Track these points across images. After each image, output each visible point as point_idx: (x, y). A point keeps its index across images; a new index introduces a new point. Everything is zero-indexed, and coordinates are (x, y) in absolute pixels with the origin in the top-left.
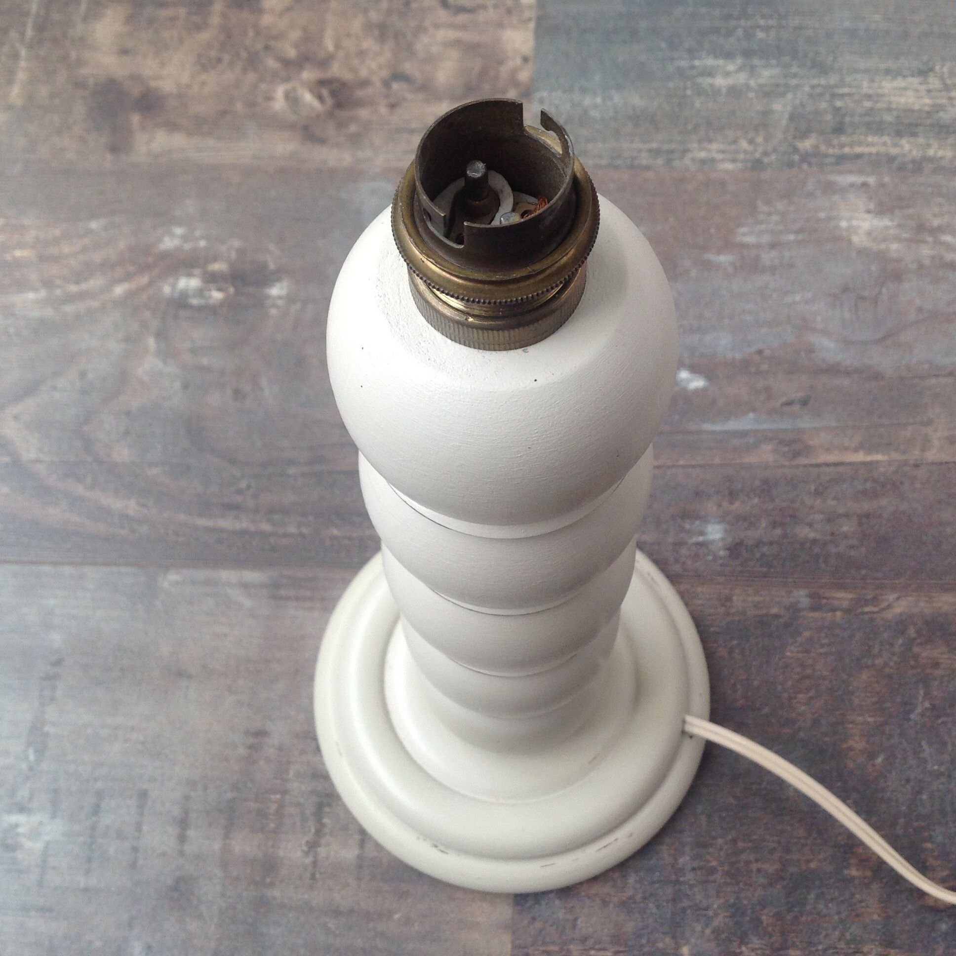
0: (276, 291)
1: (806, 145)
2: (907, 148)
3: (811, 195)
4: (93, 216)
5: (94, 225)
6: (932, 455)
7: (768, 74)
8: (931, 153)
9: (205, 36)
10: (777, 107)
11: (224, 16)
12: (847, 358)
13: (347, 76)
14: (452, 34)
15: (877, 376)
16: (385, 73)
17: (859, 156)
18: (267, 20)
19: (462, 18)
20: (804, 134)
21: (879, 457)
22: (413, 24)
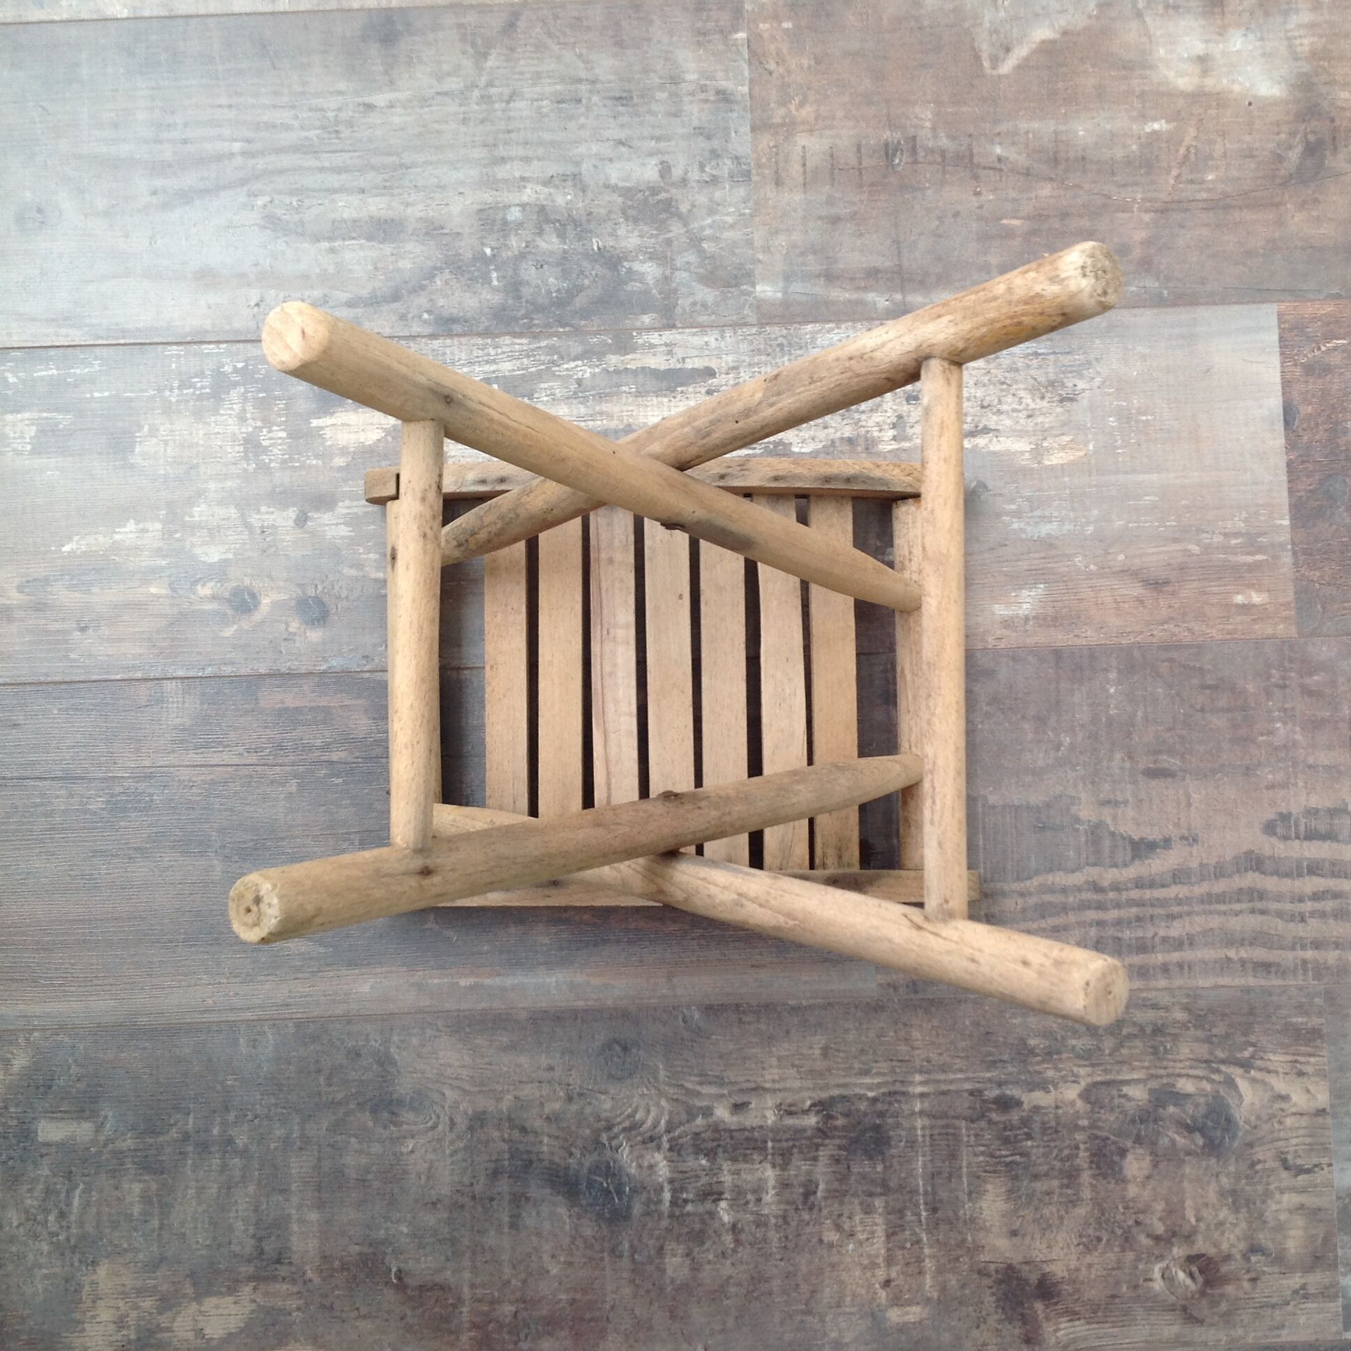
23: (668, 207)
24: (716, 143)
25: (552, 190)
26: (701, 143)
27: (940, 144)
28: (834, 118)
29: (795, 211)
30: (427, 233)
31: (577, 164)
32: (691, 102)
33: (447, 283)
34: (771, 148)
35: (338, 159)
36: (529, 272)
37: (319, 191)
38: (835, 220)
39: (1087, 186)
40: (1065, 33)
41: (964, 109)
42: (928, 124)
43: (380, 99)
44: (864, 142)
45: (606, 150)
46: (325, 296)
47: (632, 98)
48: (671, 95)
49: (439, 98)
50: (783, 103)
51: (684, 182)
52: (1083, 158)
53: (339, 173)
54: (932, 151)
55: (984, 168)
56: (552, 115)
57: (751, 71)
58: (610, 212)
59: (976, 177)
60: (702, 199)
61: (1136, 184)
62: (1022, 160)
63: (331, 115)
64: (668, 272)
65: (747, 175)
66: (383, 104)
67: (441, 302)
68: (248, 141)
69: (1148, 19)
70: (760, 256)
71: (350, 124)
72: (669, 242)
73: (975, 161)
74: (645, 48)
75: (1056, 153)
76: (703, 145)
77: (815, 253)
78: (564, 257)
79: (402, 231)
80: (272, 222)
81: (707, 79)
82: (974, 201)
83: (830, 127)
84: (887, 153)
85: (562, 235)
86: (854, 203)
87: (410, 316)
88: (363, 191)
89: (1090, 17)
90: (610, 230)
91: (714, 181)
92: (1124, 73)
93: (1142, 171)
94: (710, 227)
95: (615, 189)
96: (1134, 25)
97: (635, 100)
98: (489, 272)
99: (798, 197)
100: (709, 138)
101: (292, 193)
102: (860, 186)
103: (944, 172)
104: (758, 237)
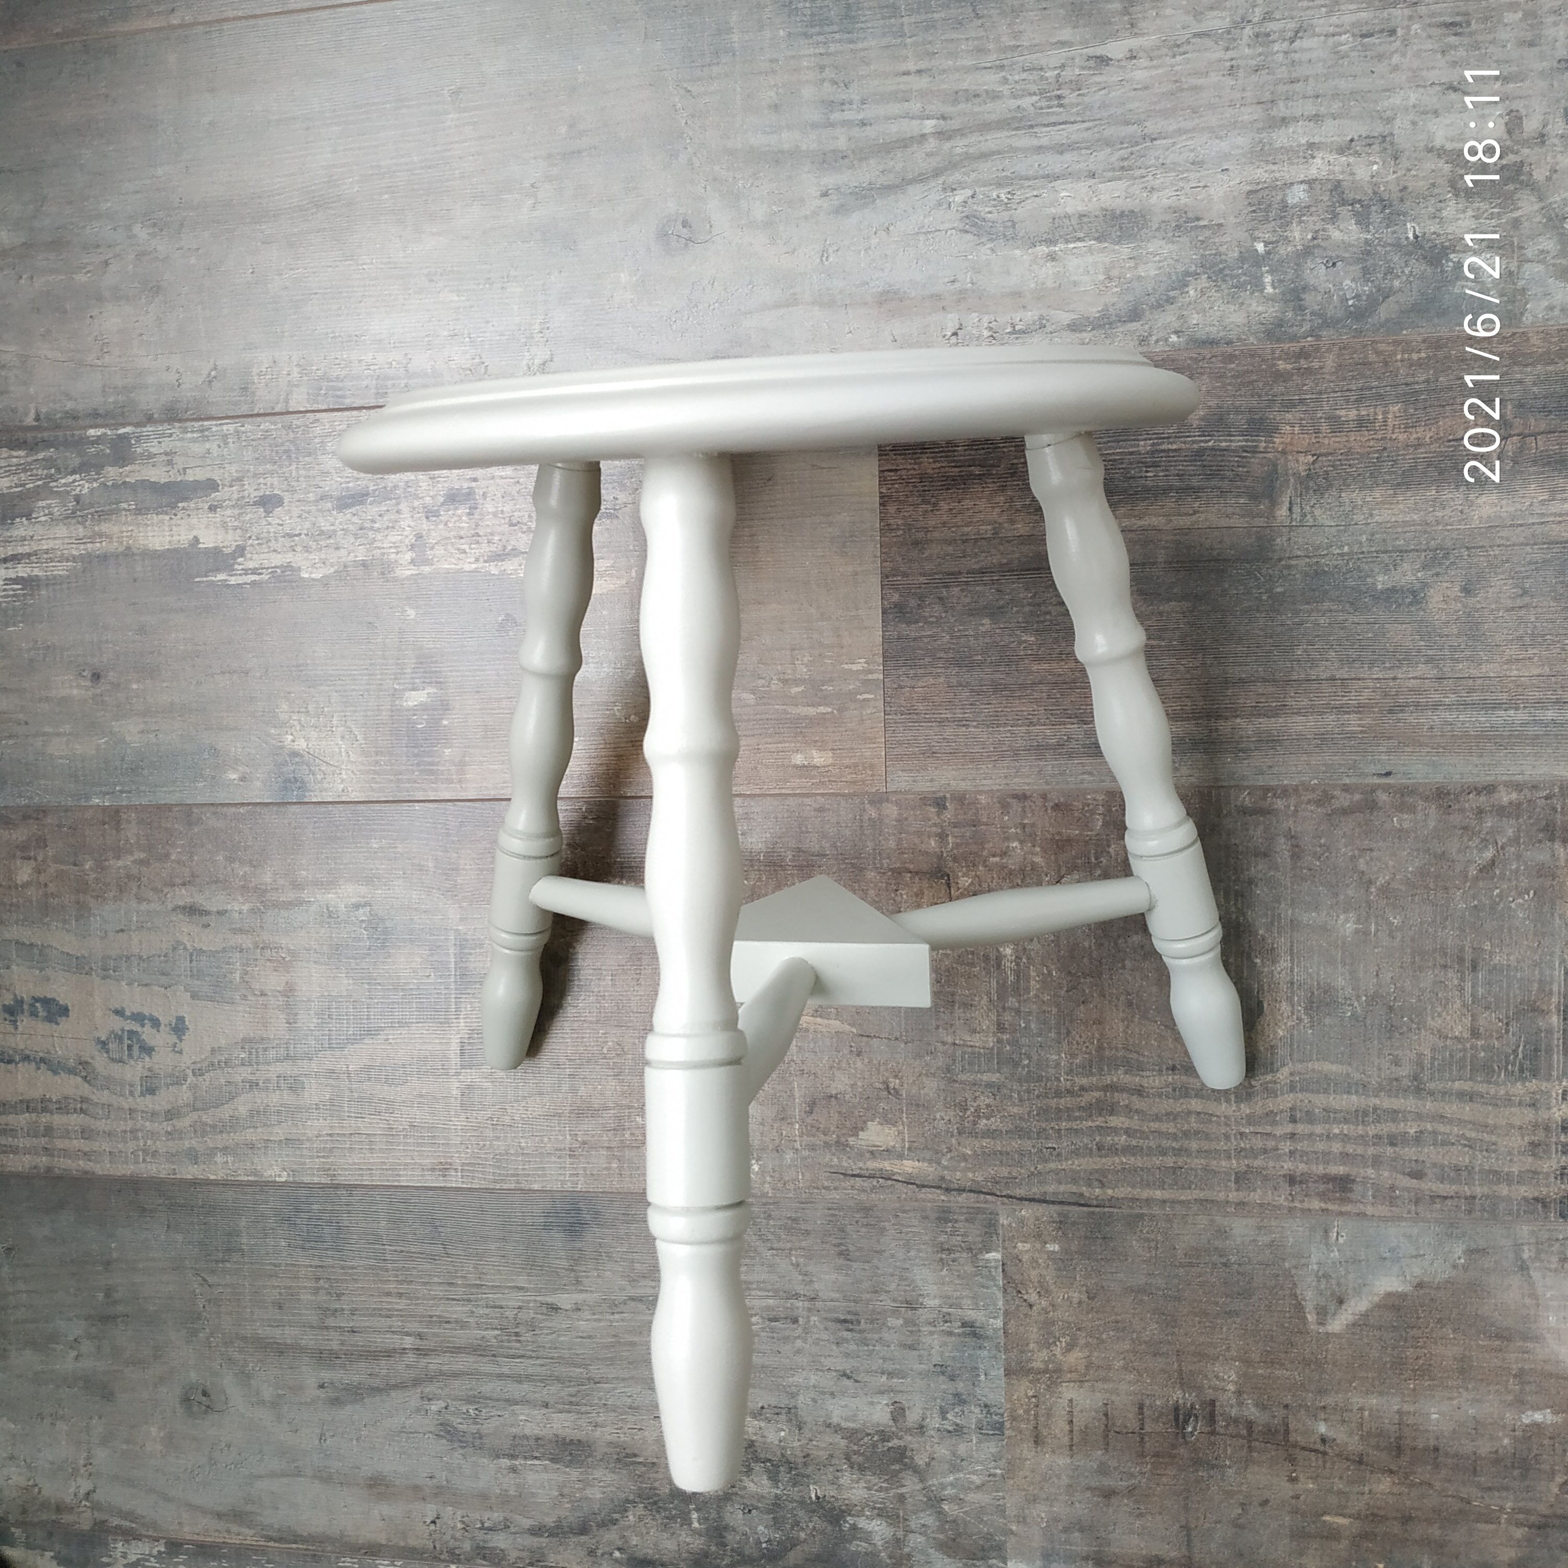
23: (901, 1456)
24: (961, 1386)
25: (763, 1424)
26: (943, 1384)
27: (1246, 1413)
28: (1109, 1368)
29: (1059, 1477)
30: (619, 1460)
31: (793, 1396)
32: (932, 1333)
33: (641, 1520)
34: (1029, 1398)
35: (520, 1367)
36: (735, 1516)
37: (498, 1400)
38: (1108, 1494)
39: (1438, 1485)
40: (1420, 1285)
41: (1278, 1373)
42: (1231, 1387)
43: (565, 1300)
44: (1147, 1402)
45: (827, 1381)
46: (506, 1519)
47: (859, 1322)
48: (908, 1322)
49: (632, 1304)
50: (1046, 1344)
51: (921, 1428)
52: (1436, 1449)
53: (520, 1382)
54: (1236, 1421)
55: (1303, 1448)
56: (763, 1334)
57: (1007, 1302)
58: (831, 1456)
59: (1292, 1460)
60: (942, 1451)
61: (1507, 1489)
62: (1354, 1444)
63: (510, 1314)
64: (900, 1534)
65: (999, 1428)
66: (568, 1307)
67: (634, 1541)
68: (420, 1336)
69: (1535, 1275)
70: (1014, 1528)
71: (532, 1326)
72: (901, 1498)
73: (1293, 1437)
74: (875, 1261)
75: (1400, 1438)
76: (943, 1387)
77: (1081, 1530)
78: (777, 1504)
79: (590, 1456)
80: (447, 1432)
81: (951, 1307)
82: (1287, 1489)
83: (1105, 1380)
84: (1177, 1419)
85: (774, 1478)
86: (1132, 1475)
87: (599, 1552)
88: (546, 1405)
89: (1455, 1267)
90: (830, 1477)
91: (958, 1431)
92: (1498, 1343)
93: (1516, 1473)
94: (952, 1484)
95: (837, 1429)
96: (1516, 1281)
97: (863, 1325)
98: (689, 1512)
99: (1063, 1461)
100: (952, 1378)
101: (470, 1400)
102: (1142, 1455)
103: (1250, 1449)
104: (1012, 1503)
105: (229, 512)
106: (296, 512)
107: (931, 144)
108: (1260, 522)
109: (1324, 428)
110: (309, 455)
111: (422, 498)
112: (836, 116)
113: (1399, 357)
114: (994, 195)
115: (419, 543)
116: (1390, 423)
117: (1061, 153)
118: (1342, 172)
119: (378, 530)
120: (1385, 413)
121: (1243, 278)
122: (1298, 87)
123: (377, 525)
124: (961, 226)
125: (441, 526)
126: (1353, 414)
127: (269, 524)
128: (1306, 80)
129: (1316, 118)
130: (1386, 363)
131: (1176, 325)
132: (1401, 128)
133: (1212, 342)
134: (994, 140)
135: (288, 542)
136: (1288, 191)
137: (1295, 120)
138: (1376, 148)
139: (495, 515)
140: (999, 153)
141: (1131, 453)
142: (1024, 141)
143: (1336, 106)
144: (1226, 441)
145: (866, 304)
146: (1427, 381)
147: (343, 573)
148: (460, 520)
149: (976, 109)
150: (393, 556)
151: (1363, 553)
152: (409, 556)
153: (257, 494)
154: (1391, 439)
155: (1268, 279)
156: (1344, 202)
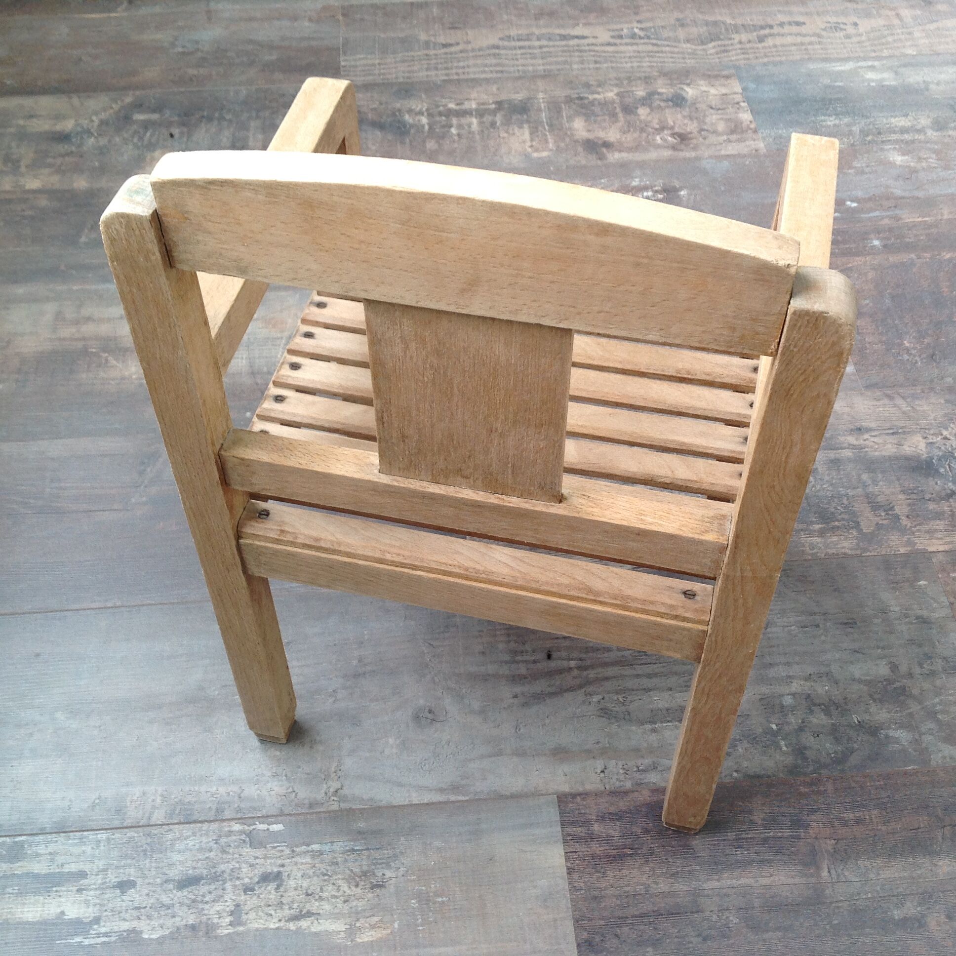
0: (682, 193)
1: (869, 138)
2: (906, 137)
3: (876, 152)
4: (601, 179)
5: (603, 181)
6: (945, 217)
7: (846, 120)
8: (916, 138)
9: (619, 124)
10: (854, 128)
11: (624, 117)
12: (907, 194)
13: (683, 131)
14: (718, 117)
15: (918, 198)
16: (697, 129)
17: (889, 141)
18: (642, 118)
19: (720, 112)
20: (867, 135)
21: (927, 219)
22: (702, 115)
105: (92, 893)
106: (146, 891)
107: (575, 672)
108: (813, 880)
109: (836, 823)
110: (161, 852)
111: (243, 879)
112: (519, 658)
113: (868, 784)
114: (616, 698)
115: (237, 911)
116: (875, 820)
117: (650, 678)
118: (809, 690)
119: (207, 903)
120: (869, 815)
121: (768, 743)
122: (774, 649)
123: (207, 899)
124: (598, 714)
125: (255, 898)
126: (851, 816)
127: (123, 901)
128: (778, 646)
129: (788, 664)
130: (862, 788)
131: (735, 767)
132: (835, 668)
133: (758, 777)
134: (611, 671)
135: (135, 913)
136: (782, 698)
137: (778, 665)
138: (824, 678)
139: (296, 889)
140: (615, 677)
141: (724, 840)
142: (628, 671)
143: (797, 659)
144: (780, 832)
145: (545, 755)
146: (888, 797)
147: (175, 935)
148: (270, 893)
149: (599, 656)
150: (215, 921)
151: (880, 897)
152: (228, 919)
153: (117, 880)
154: (878, 830)
155: (782, 743)
156: (815, 705)
